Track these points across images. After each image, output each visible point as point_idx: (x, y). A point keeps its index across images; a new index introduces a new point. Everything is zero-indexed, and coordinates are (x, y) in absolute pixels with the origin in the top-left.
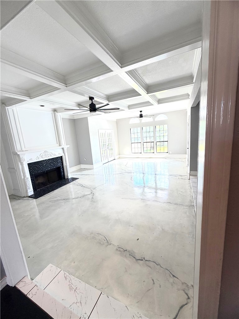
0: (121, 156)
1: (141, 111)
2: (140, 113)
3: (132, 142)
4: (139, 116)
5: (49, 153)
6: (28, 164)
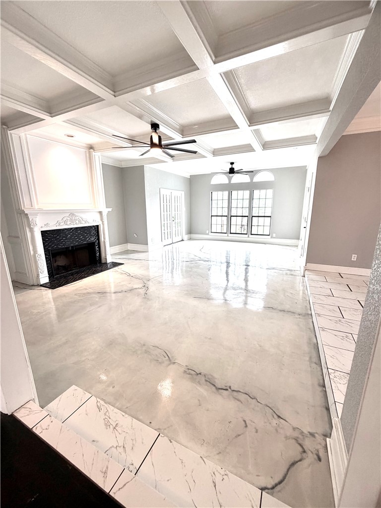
1: (232, 163)
2: (230, 166)
3: (213, 215)
4: (228, 171)
5: (77, 218)
6: (41, 231)
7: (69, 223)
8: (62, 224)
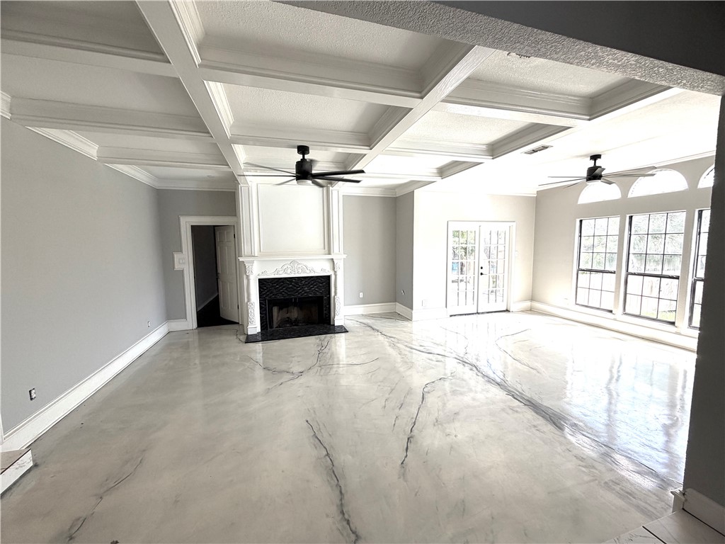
0: (537, 305)
1: (595, 157)
3: (581, 267)
4: (585, 174)
5: (300, 266)
6: (259, 279)
7: (289, 271)
8: (281, 272)
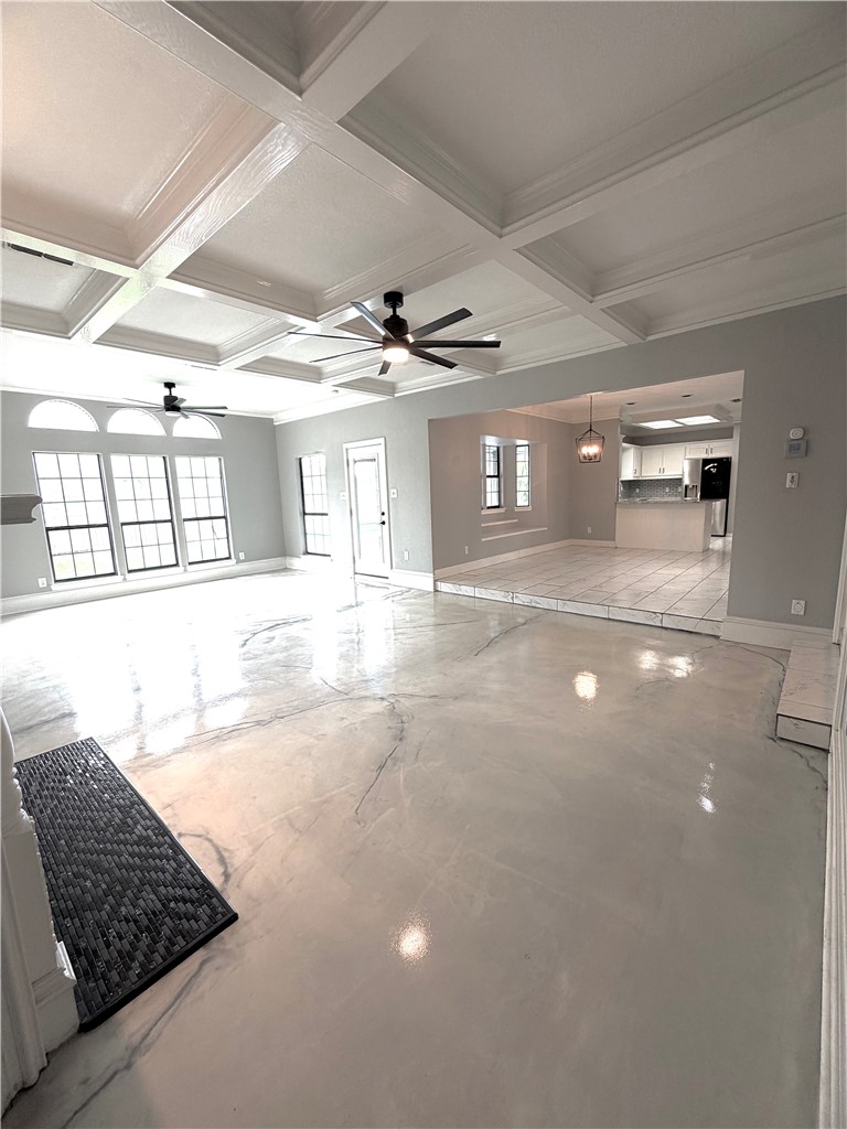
1: (170, 385)
2: (166, 392)
